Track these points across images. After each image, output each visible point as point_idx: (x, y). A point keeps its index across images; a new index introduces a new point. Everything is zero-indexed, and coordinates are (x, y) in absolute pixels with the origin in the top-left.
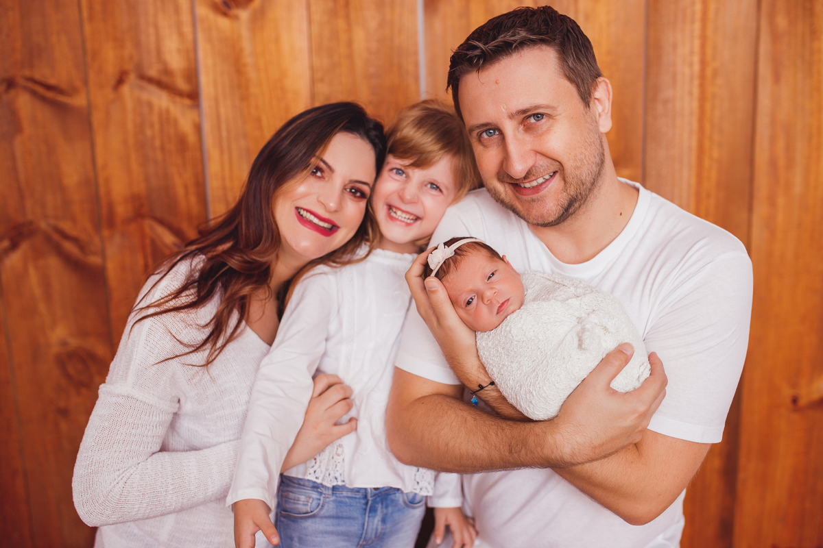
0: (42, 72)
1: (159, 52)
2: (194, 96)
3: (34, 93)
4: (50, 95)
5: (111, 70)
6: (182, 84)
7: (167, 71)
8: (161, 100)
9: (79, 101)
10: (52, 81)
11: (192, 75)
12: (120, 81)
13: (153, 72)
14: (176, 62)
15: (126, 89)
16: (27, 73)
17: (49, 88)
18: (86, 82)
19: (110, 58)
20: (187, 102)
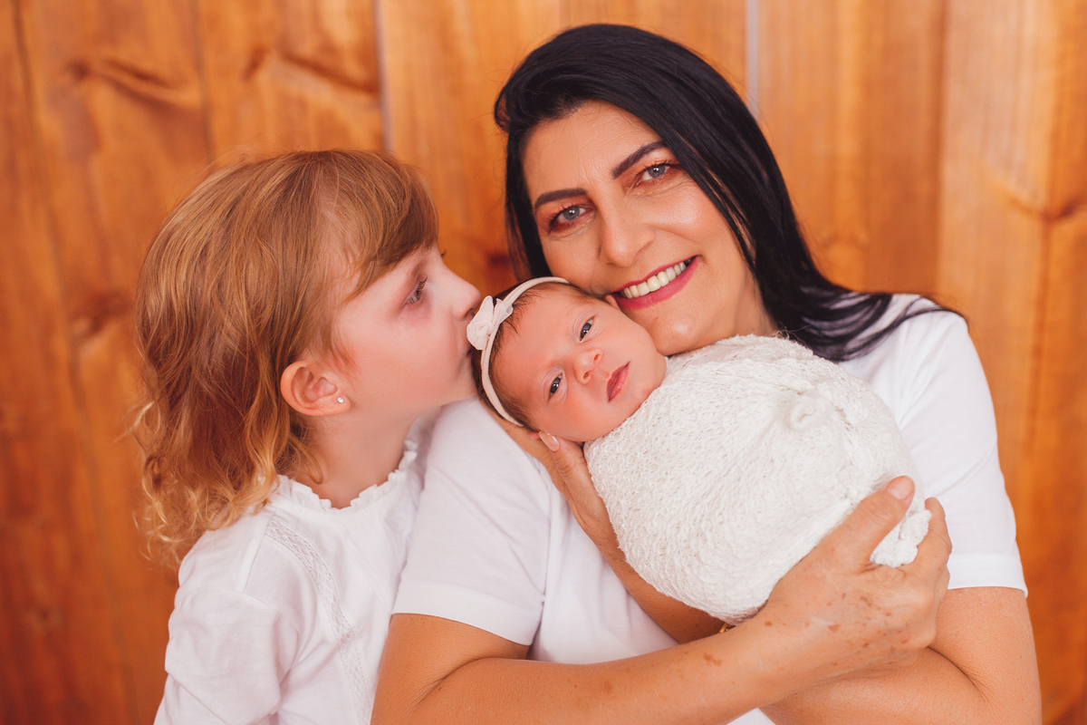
0: (129, 52)
1: (316, 16)
2: (372, 87)
3: (120, 87)
4: (144, 88)
5: (239, 46)
6: (353, 69)
7: (329, 48)
8: (320, 94)
9: (188, 97)
10: (146, 65)
11: (370, 52)
12: (254, 64)
13: (307, 48)
14: (343, 32)
15: (264, 77)
16: (107, 52)
17: (142, 76)
18: (199, 66)
19: (237, 27)
20: (362, 99)
